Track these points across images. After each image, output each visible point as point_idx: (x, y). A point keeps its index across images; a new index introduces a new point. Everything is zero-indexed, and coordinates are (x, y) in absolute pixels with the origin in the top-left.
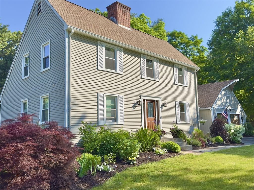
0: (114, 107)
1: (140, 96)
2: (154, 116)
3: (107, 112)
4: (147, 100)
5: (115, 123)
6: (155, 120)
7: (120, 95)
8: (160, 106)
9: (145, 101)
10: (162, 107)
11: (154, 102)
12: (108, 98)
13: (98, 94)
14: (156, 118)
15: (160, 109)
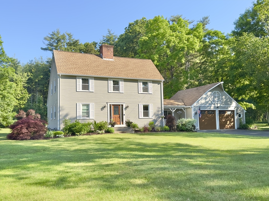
0: (88, 110)
1: (107, 103)
2: (119, 114)
3: (83, 112)
4: (113, 105)
5: (88, 118)
7: (91, 103)
8: (124, 108)
13: (76, 104)
15: (124, 110)
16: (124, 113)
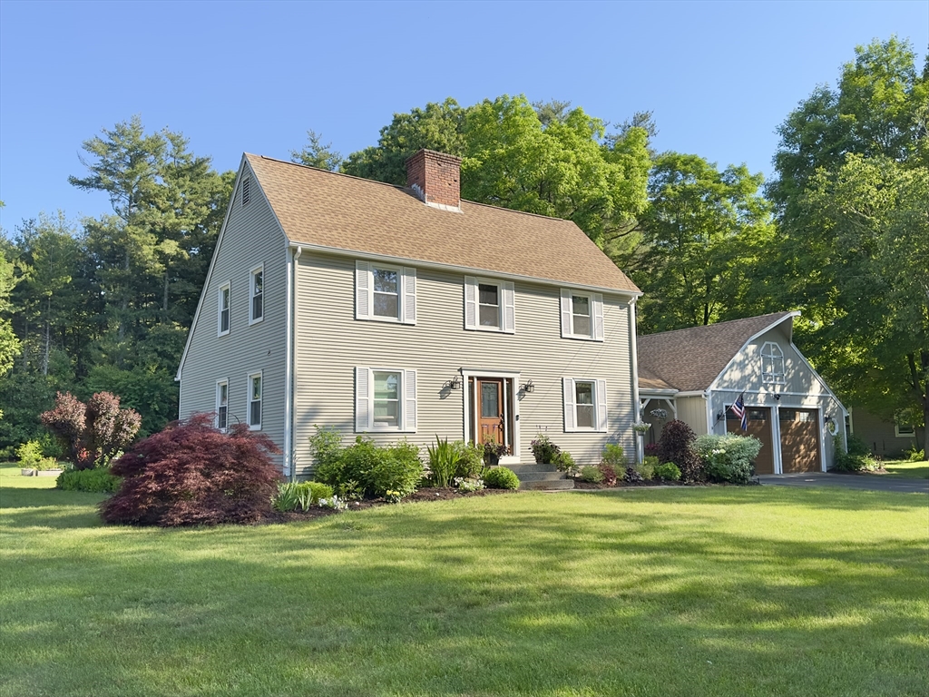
0: (394, 395)
1: (461, 370)
2: (501, 413)
3: (377, 405)
4: (479, 378)
5: (395, 429)
6: (502, 423)
7: (406, 369)
8: (516, 390)
9: (475, 379)
10: (521, 393)
11: (500, 383)
12: (381, 376)
13: (355, 370)
14: (503, 418)
15: (516, 398)
16: (517, 411)
